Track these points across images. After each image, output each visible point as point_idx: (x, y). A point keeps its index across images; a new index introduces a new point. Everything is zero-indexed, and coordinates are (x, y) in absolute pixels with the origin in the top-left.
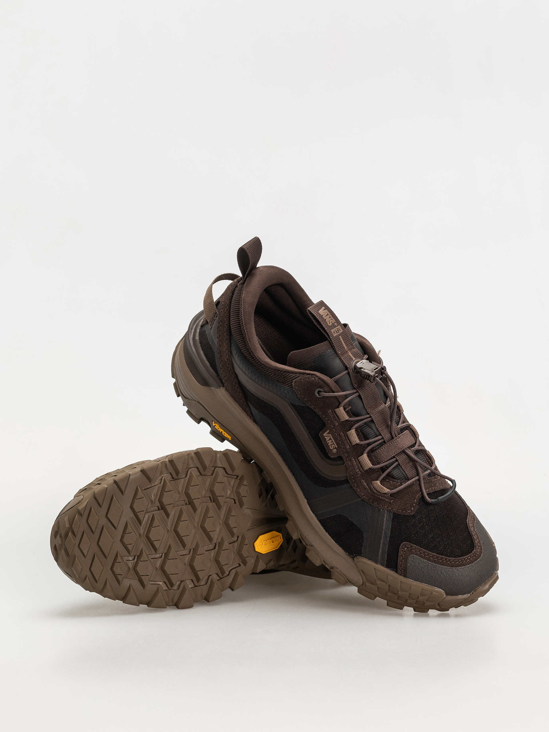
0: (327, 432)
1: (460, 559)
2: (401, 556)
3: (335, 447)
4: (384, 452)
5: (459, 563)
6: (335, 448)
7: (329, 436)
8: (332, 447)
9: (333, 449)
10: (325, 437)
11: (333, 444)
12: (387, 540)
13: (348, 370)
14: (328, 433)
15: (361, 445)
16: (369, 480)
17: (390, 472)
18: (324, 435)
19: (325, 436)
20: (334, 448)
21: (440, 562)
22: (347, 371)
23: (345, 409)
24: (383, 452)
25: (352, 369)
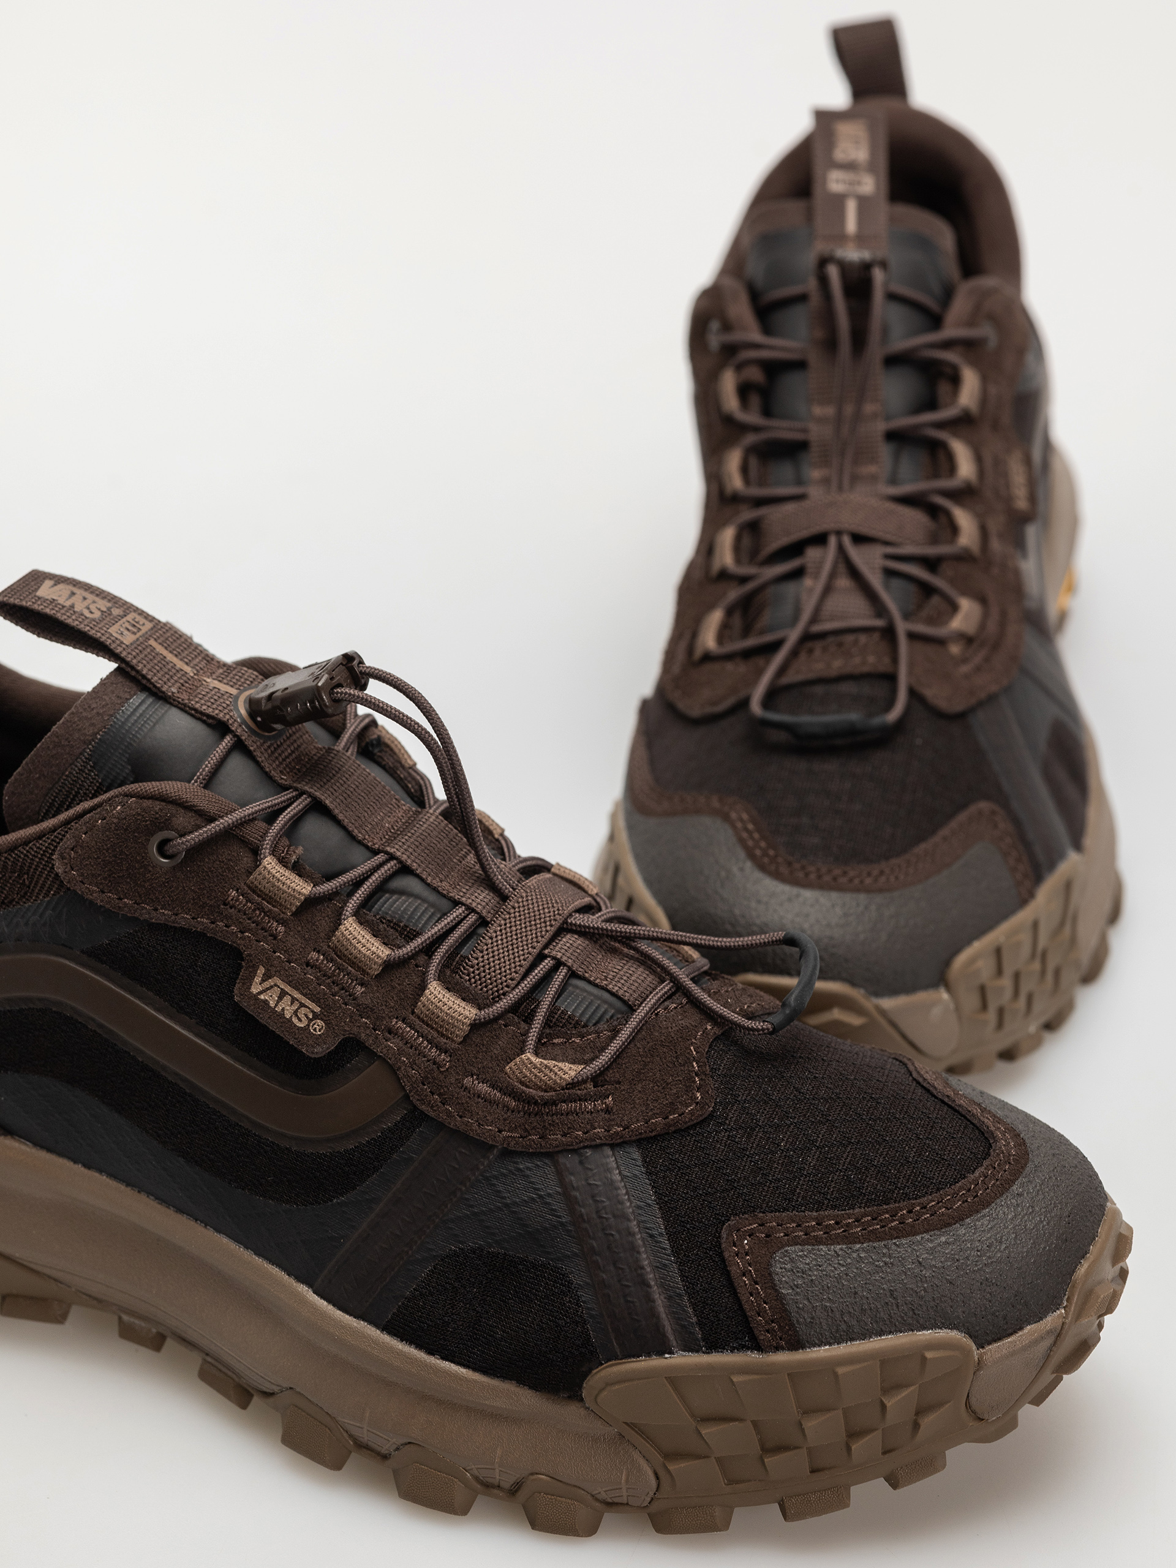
0: (257, 980)
1: (961, 1188)
2: (744, 1275)
3: (313, 1011)
4: (496, 953)
5: (963, 1202)
6: (316, 1016)
7: (272, 987)
8: (304, 1019)
9: (308, 1025)
10: (262, 997)
11: (302, 1005)
12: (664, 1249)
13: (231, 732)
14: (266, 977)
15: (403, 962)
16: (490, 1065)
17: (553, 1010)
18: (254, 990)
19: (261, 993)
20: (310, 1020)
21: (895, 1228)
22: (228, 740)
23: (283, 861)
24: (493, 952)
25: (244, 722)
